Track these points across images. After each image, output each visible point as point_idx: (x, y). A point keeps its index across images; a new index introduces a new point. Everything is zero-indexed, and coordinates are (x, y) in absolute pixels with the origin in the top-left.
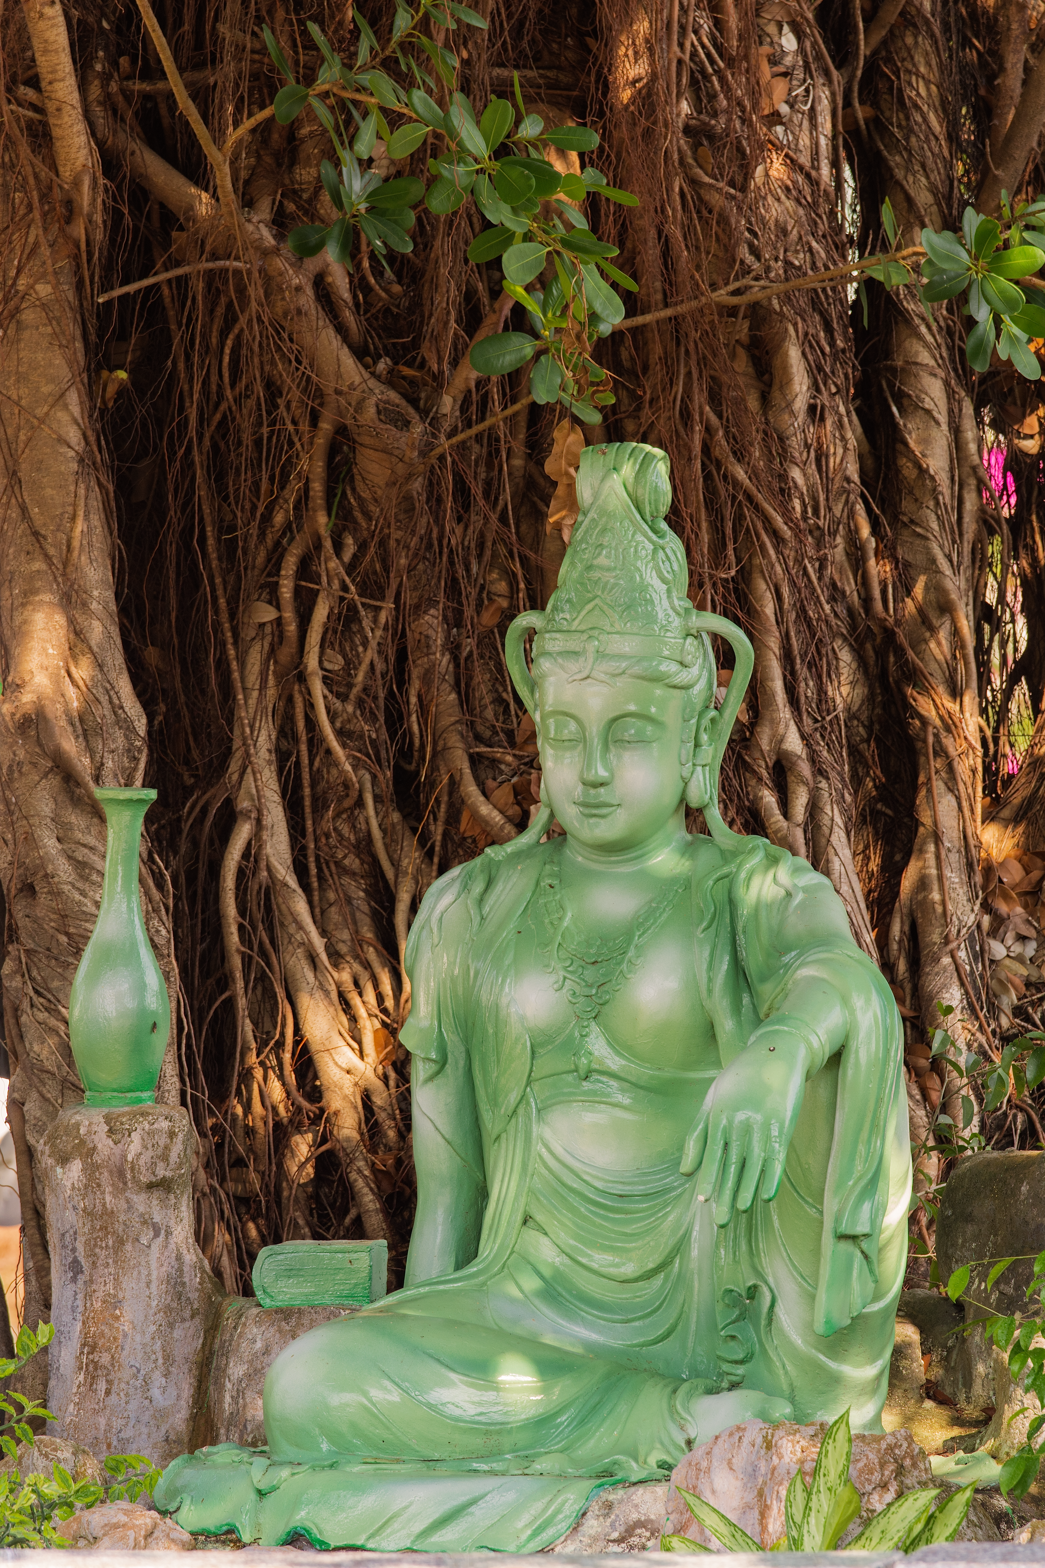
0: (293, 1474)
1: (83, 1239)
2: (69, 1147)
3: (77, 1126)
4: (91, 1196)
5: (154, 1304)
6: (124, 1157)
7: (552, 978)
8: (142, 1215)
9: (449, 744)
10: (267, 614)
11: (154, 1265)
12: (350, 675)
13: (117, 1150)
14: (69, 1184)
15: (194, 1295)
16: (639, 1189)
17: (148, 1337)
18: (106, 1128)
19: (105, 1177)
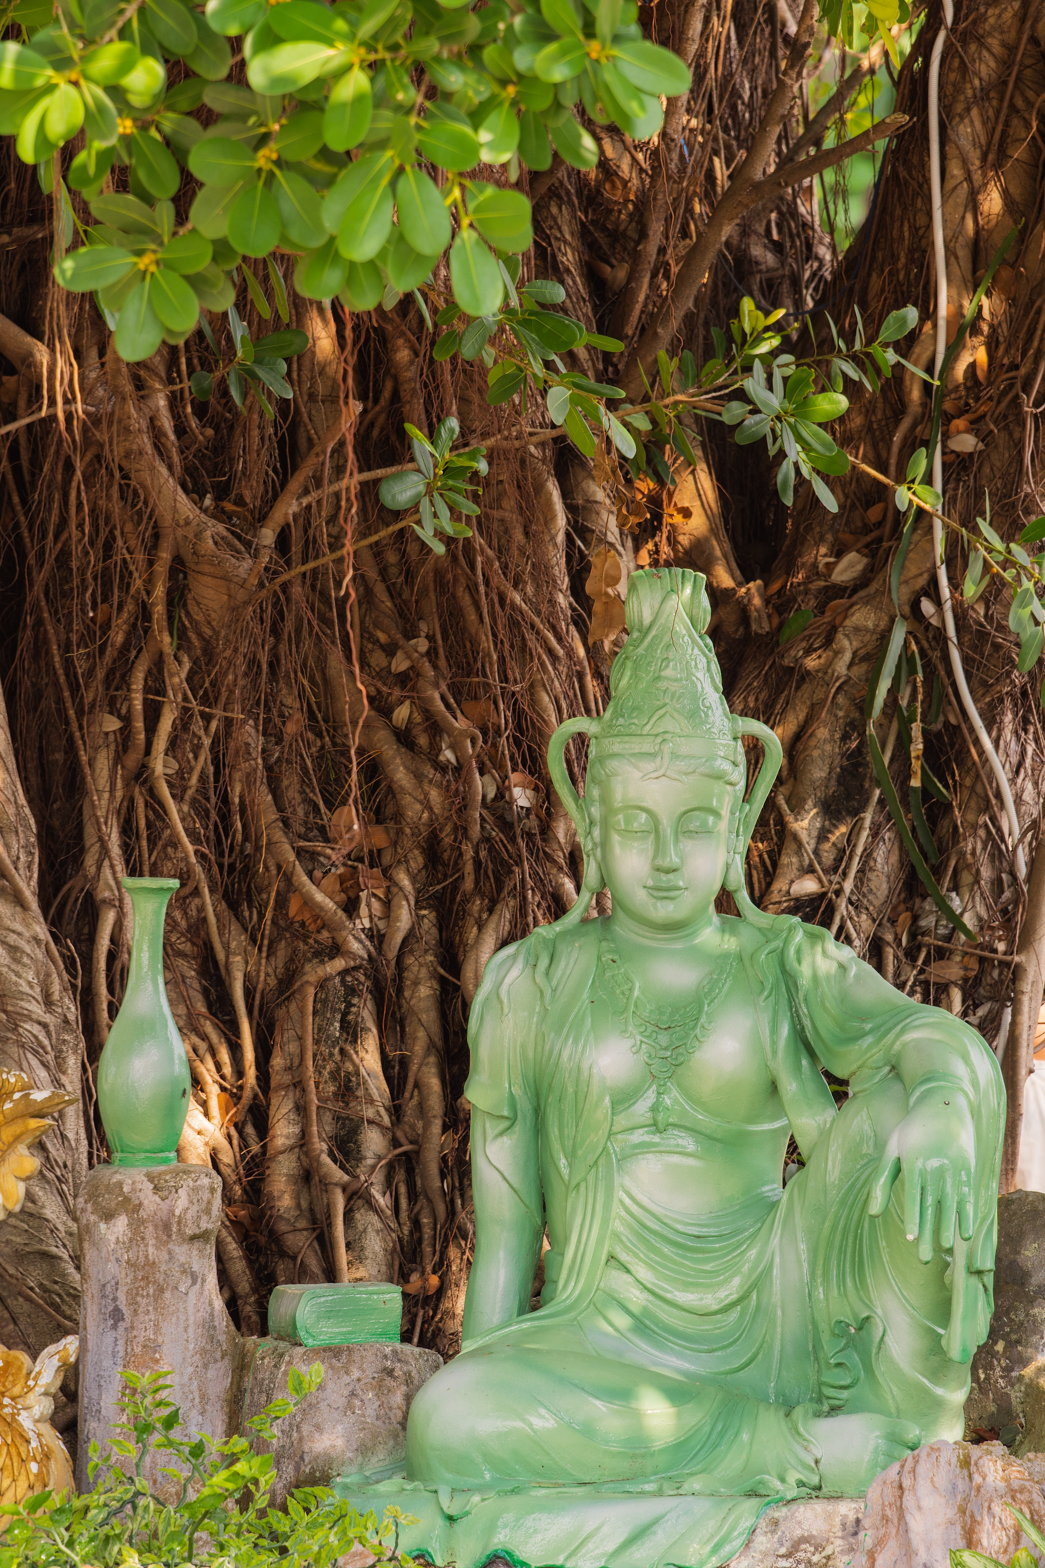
0: (483, 1500)
1: (125, 1289)
2: (113, 1204)
3: (120, 1185)
4: (135, 1249)
5: (191, 1346)
6: (172, 1212)
7: (630, 1042)
8: (182, 1265)
9: (275, 839)
10: (112, 724)
11: (191, 1310)
12: (183, 778)
13: (165, 1205)
14: (113, 1239)
15: (222, 1338)
16: (712, 1231)
17: (186, 1378)
18: (151, 1186)
19: (149, 1231)
